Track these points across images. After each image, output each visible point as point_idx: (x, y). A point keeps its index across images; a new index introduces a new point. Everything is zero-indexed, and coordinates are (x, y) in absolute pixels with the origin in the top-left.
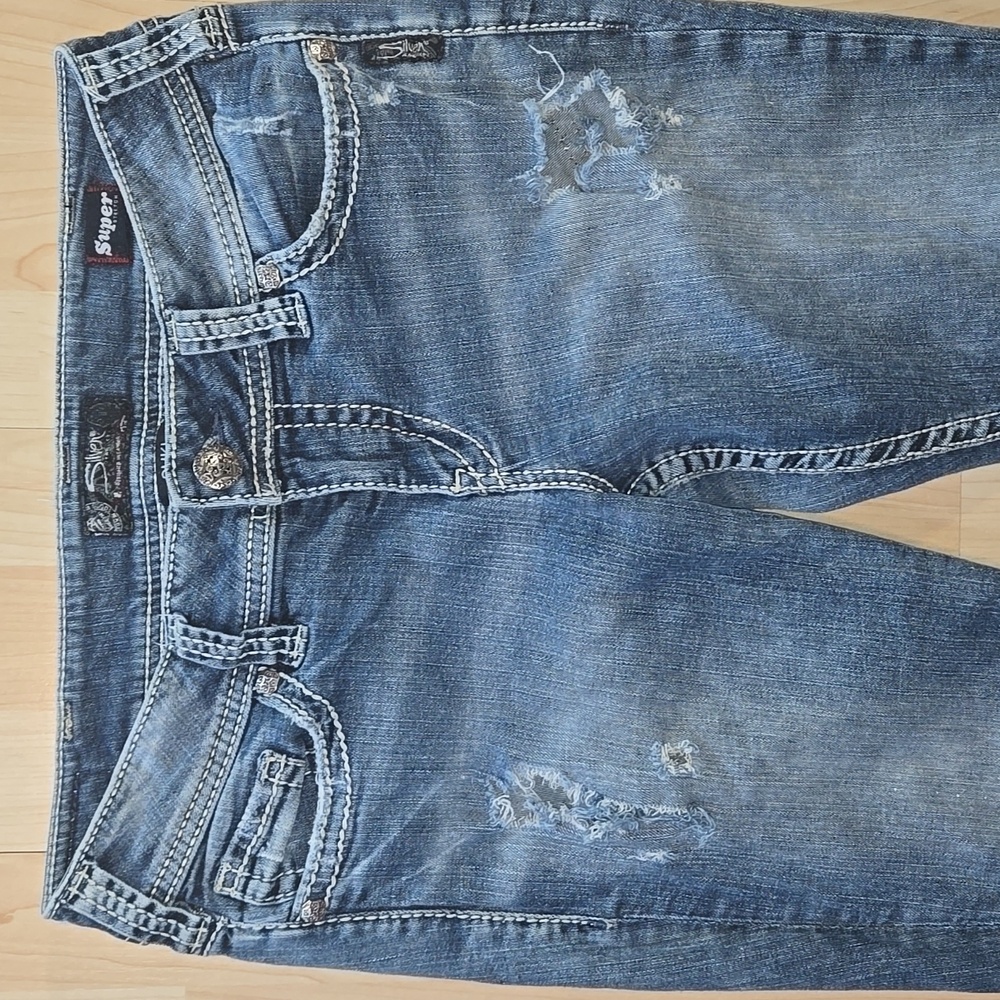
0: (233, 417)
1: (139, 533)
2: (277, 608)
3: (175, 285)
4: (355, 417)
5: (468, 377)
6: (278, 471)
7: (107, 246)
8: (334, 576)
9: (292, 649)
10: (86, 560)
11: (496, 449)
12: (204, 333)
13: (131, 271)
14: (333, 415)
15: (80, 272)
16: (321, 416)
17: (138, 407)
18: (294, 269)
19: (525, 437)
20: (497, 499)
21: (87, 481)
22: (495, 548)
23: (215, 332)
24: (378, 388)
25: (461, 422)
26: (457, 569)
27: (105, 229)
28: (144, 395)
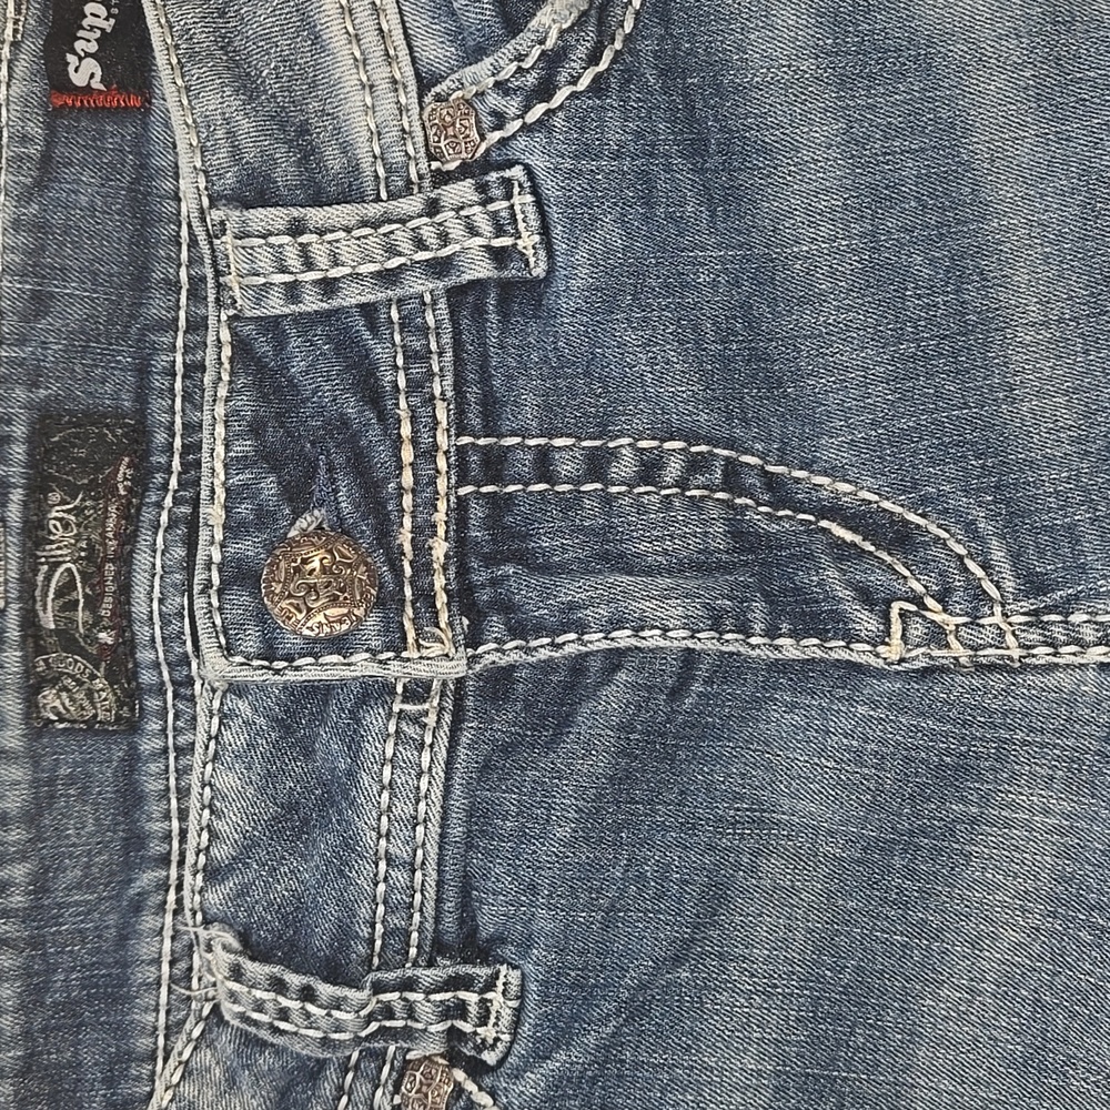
0: (360, 465)
1: (154, 725)
2: (449, 922)
3: (236, 153)
4: (649, 470)
5: (929, 376)
6: (463, 597)
7: (91, 66)
8: (585, 854)
9: (483, 1021)
10: (35, 783)
11: (998, 554)
12: (293, 261)
13: (145, 126)
14: (597, 465)
15: (36, 130)
16: (566, 468)
17: (160, 437)
18: (512, 106)
19: (1070, 528)
20: (997, 681)
21: (38, 606)
22: (985, 800)
23: (322, 260)
24: (707, 402)
25: (906, 487)
26: (887, 848)
27: (92, 28)
28: (172, 411)
